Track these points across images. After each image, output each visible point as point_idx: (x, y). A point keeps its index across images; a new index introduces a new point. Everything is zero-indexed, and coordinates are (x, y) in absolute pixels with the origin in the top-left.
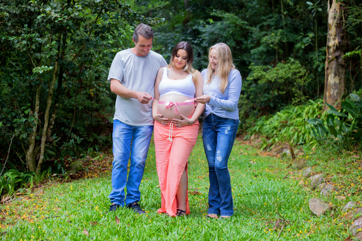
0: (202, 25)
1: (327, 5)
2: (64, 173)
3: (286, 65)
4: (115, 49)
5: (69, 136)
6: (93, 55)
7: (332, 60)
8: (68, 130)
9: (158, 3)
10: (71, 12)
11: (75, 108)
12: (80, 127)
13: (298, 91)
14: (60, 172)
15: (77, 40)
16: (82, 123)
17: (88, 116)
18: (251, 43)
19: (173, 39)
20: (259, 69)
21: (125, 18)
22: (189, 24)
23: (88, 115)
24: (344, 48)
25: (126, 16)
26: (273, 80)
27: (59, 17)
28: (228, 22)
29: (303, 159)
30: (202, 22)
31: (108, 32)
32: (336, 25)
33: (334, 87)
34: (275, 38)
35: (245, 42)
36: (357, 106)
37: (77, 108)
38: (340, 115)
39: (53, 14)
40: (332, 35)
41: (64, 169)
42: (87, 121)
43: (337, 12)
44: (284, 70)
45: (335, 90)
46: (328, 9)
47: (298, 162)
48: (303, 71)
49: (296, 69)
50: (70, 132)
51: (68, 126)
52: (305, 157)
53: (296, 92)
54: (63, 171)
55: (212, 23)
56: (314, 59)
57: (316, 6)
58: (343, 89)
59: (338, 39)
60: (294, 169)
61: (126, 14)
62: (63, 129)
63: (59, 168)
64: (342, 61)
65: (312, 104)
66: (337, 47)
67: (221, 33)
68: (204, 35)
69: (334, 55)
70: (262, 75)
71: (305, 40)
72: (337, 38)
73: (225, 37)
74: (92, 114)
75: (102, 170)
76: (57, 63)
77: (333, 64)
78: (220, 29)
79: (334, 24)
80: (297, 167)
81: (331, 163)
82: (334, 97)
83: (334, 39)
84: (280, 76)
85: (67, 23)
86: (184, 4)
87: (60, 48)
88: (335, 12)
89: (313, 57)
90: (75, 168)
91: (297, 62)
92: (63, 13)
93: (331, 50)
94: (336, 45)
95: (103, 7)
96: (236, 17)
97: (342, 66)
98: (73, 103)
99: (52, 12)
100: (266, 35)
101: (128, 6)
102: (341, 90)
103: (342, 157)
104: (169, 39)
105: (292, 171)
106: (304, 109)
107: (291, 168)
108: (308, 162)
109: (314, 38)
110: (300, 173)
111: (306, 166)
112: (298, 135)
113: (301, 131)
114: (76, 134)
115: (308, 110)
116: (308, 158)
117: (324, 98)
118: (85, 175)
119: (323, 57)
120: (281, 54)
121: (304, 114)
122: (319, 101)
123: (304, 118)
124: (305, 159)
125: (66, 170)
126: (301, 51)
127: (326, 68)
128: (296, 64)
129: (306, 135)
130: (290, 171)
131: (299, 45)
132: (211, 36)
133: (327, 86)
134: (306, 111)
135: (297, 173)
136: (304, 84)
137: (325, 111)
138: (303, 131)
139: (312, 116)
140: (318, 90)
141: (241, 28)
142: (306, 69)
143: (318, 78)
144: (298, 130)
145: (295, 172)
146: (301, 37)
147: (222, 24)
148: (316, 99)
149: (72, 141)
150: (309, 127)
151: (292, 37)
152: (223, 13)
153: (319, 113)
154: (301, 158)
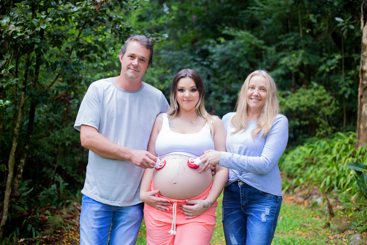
0: (212, 45)
1: (360, 22)
3: (309, 91)
4: (110, 73)
5: (52, 178)
8: (51, 171)
10: (36, 25)
11: (60, 143)
12: (67, 167)
13: (323, 121)
15: (51, 63)
18: (267, 64)
19: (181, 59)
22: (197, 43)
25: (117, 31)
26: (294, 109)
27: (20, 31)
28: (242, 41)
29: (345, 217)
30: (212, 41)
31: (95, 52)
34: (295, 60)
35: (260, 64)
37: (64, 144)
39: (12, 27)
40: (366, 56)
41: (37, 230)
42: (78, 157)
44: (307, 96)
46: (362, 27)
47: (338, 222)
48: (328, 98)
49: (320, 95)
50: (54, 174)
51: (52, 165)
52: (348, 216)
53: (321, 122)
54: (34, 233)
55: (224, 43)
57: (346, 23)
60: (334, 231)
61: (117, 29)
63: (29, 229)
65: (342, 138)
67: (233, 53)
68: (215, 56)
71: (329, 63)
73: (238, 58)
76: (23, 93)
78: (233, 49)
84: (302, 103)
85: (29, 39)
86: (192, 22)
89: (338, 82)
90: (52, 225)
91: (321, 87)
92: (26, 26)
93: (366, 75)
95: (88, 20)
96: (251, 36)
99: (11, 24)
100: (284, 56)
101: (120, 18)
104: (176, 59)
105: (331, 235)
106: (334, 145)
107: (329, 230)
108: (353, 223)
109: (340, 60)
110: (344, 240)
111: (351, 229)
112: (331, 178)
113: (334, 174)
114: (61, 176)
115: (338, 146)
116: (351, 217)
117: (357, 131)
118: (66, 235)
119: (351, 82)
120: (302, 78)
121: (334, 151)
122: (350, 134)
123: (334, 155)
124: (348, 218)
125: (40, 229)
126: (325, 75)
127: (359, 96)
128: (320, 90)
129: (342, 180)
130: (329, 234)
131: (322, 68)
132: (222, 57)
133: (361, 117)
134: (336, 147)
135: (339, 239)
136: (331, 113)
137: (360, 148)
138: (337, 175)
139: (345, 153)
140: (345, 118)
141: (256, 48)
142: (331, 95)
143: (345, 106)
144: (330, 172)
145: (335, 236)
146: (325, 58)
147: (234, 43)
148: (347, 131)
149: (54, 186)
150: (344, 169)
151: (314, 59)
152: (237, 31)
153: (352, 150)
154: (342, 216)
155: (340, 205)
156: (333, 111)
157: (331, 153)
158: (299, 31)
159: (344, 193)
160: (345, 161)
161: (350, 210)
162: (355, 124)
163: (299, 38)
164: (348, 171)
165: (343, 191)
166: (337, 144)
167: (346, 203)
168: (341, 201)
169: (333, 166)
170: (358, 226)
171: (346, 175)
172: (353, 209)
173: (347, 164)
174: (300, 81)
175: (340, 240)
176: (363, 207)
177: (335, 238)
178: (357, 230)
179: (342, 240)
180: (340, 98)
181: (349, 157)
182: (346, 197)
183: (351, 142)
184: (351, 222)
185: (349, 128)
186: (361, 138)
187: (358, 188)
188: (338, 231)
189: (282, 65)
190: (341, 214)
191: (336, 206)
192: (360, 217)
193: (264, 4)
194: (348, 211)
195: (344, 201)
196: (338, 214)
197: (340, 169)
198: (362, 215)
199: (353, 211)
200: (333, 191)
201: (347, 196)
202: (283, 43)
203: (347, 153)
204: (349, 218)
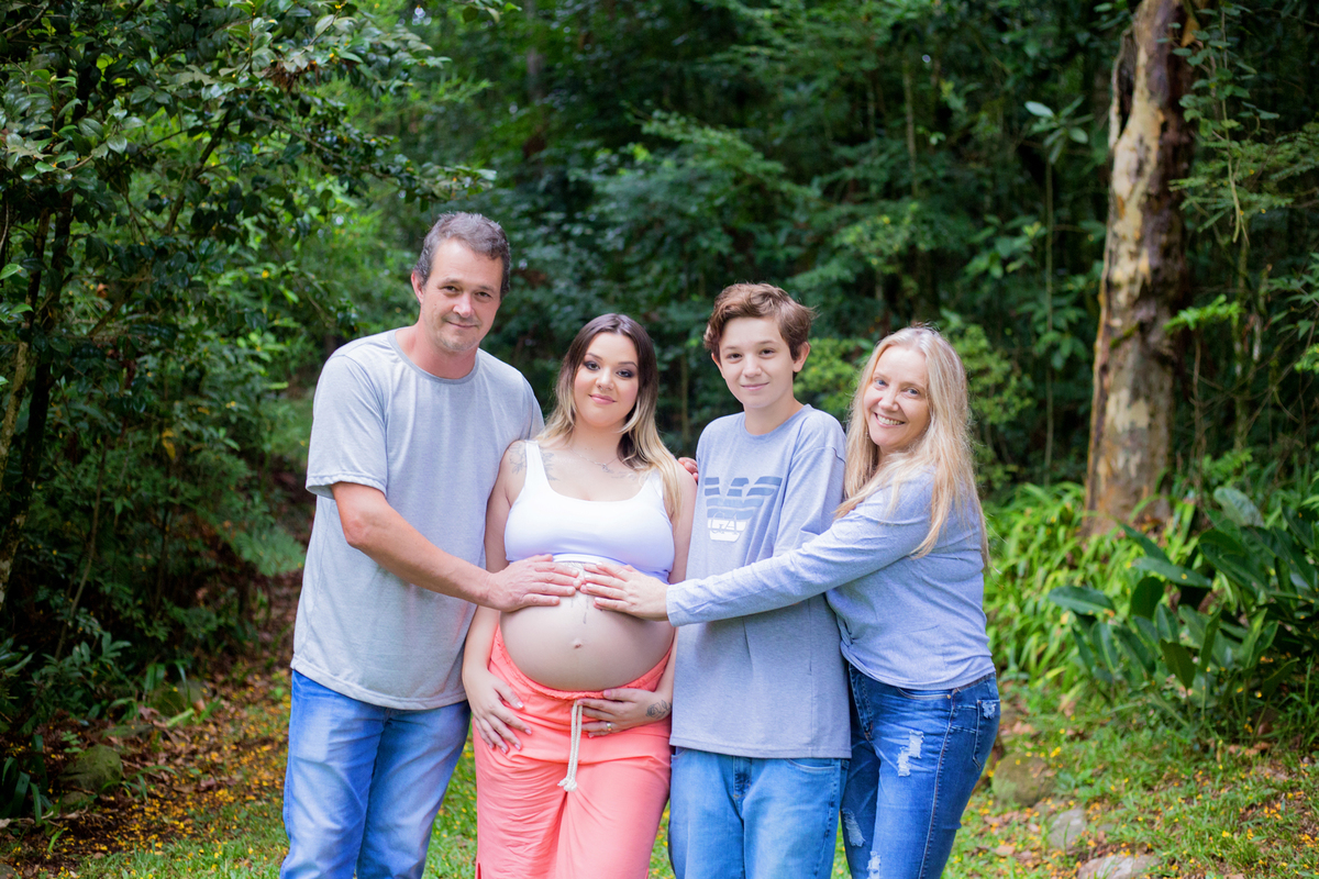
0: (603, 168)
1: (1107, 122)
2: (44, 810)
4: (267, 270)
5: (70, 624)
6: (180, 305)
7: (1127, 338)
8: (66, 600)
9: (448, 85)
10: (93, 138)
11: (95, 505)
12: (117, 586)
14: (26, 808)
16: (125, 559)
17: (151, 530)
18: (789, 242)
20: (827, 352)
21: (326, 161)
22: (544, 154)
23: (148, 525)
24: (1172, 293)
25: (328, 153)
27: (41, 157)
28: (710, 163)
29: (1039, 759)
31: (249, 215)
32: (1144, 200)
33: (1128, 443)
34: (889, 235)
35: (767, 239)
36: (1253, 544)
37: (108, 508)
38: (1184, 577)
39: (14, 142)
40: (1124, 238)
41: (43, 792)
42: (145, 553)
43: (1148, 149)
45: (1134, 452)
46: (1113, 139)
47: (1018, 773)
48: (997, 366)
49: (973, 357)
50: (73, 609)
51: (67, 580)
52: (1047, 754)
54: (38, 800)
55: (644, 166)
56: (1036, 318)
57: (1063, 121)
58: (1162, 450)
59: (1151, 256)
60: (1005, 802)
61: (330, 146)
62: (43, 593)
63: (21, 789)
64: (1160, 343)
65: (1038, 503)
66: (1144, 287)
67: (676, 202)
68: (613, 205)
69: (1133, 317)
70: (839, 376)
71: (1004, 247)
72: (1145, 253)
73: (693, 218)
74: (164, 523)
75: (203, 785)
76: (23, 346)
77: (1127, 353)
78: (675, 186)
79: (1138, 197)
80: (1018, 797)
81: (1173, 802)
82: (1129, 482)
83: (1135, 255)
85: (73, 182)
86: (524, 74)
87: (42, 282)
88: (1143, 149)
89: (1031, 314)
90: (89, 777)
91: (974, 330)
92: (60, 140)
93: (1121, 298)
94: (1139, 279)
95: (234, 112)
96: (742, 146)
97: (1163, 360)
98: (88, 482)
99: (11, 132)
100: (853, 219)
101: (337, 108)
102: (1153, 455)
103: (1215, 774)
105: (994, 813)
106: (1011, 526)
107: (989, 799)
108: (1061, 776)
109: (1040, 241)
110: (1034, 828)
111: (1055, 795)
112: (997, 636)
113: (1009, 621)
114: (97, 617)
115: (1025, 529)
116: (1058, 758)
117: (1088, 483)
118: (134, 812)
119: (1073, 314)
120: (910, 294)
121: (1012, 546)
122: (1066, 491)
123: (1012, 561)
124: (1047, 762)
125: (51, 791)
126: (987, 288)
127: (1097, 367)
128: (971, 338)
129: (1032, 642)
130: (986, 811)
131: (980, 263)
132: (638, 213)
133: (1100, 435)
134: (1017, 533)
135: (1019, 825)
136: (1005, 418)
137: (1094, 539)
138: (1017, 625)
139: (1045, 554)
140: (1050, 436)
141: (758, 187)
142: (1008, 357)
143: (1050, 392)
144: (995, 616)
145: (1007, 816)
146: (989, 232)
147: (679, 166)
148: (1055, 481)
149: (81, 651)
150: (1041, 607)
151: (954, 231)
152: (693, 129)
153: (1070, 545)
154: (1029, 754)
155: (1024, 722)
156: (1013, 412)
157: (999, 553)
158: (903, 136)
159: (1039, 684)
160: (1045, 581)
161: (1053, 738)
162: (1083, 457)
163: (902, 157)
164: (1053, 612)
165: (1038, 678)
166: (1021, 522)
167: (1044, 717)
168: (1029, 709)
169: (1006, 597)
170: (1077, 787)
171: (1047, 625)
172: (1065, 732)
173: (1051, 590)
174: (901, 303)
175: (1022, 828)
176: (1097, 728)
177: (1007, 823)
178: (1073, 797)
179: (1026, 828)
180: (1038, 368)
181: (1060, 567)
182: (1044, 697)
183: (1066, 519)
184: (1056, 772)
185: (1063, 471)
186: (1098, 505)
187: (1084, 670)
188: (1016, 801)
189: (842, 247)
190: (1027, 750)
191: (1012, 726)
192: (1086, 759)
193: (787, 36)
194: (1047, 739)
195: (1038, 711)
196: (1018, 749)
197: (1029, 607)
198: (1093, 752)
199: (1063, 739)
200: (1005, 676)
201: (1048, 692)
202: (850, 173)
203: (1053, 555)
204: (1051, 762)
